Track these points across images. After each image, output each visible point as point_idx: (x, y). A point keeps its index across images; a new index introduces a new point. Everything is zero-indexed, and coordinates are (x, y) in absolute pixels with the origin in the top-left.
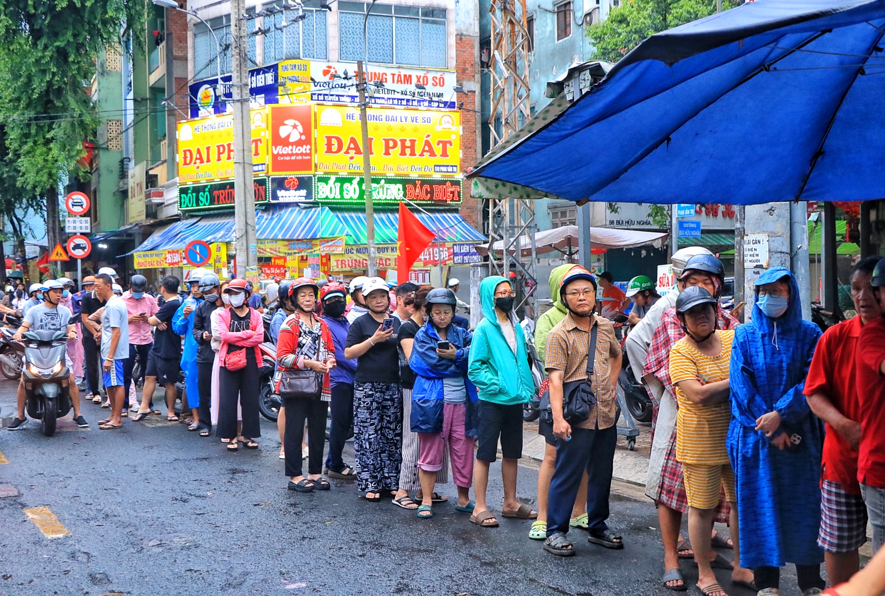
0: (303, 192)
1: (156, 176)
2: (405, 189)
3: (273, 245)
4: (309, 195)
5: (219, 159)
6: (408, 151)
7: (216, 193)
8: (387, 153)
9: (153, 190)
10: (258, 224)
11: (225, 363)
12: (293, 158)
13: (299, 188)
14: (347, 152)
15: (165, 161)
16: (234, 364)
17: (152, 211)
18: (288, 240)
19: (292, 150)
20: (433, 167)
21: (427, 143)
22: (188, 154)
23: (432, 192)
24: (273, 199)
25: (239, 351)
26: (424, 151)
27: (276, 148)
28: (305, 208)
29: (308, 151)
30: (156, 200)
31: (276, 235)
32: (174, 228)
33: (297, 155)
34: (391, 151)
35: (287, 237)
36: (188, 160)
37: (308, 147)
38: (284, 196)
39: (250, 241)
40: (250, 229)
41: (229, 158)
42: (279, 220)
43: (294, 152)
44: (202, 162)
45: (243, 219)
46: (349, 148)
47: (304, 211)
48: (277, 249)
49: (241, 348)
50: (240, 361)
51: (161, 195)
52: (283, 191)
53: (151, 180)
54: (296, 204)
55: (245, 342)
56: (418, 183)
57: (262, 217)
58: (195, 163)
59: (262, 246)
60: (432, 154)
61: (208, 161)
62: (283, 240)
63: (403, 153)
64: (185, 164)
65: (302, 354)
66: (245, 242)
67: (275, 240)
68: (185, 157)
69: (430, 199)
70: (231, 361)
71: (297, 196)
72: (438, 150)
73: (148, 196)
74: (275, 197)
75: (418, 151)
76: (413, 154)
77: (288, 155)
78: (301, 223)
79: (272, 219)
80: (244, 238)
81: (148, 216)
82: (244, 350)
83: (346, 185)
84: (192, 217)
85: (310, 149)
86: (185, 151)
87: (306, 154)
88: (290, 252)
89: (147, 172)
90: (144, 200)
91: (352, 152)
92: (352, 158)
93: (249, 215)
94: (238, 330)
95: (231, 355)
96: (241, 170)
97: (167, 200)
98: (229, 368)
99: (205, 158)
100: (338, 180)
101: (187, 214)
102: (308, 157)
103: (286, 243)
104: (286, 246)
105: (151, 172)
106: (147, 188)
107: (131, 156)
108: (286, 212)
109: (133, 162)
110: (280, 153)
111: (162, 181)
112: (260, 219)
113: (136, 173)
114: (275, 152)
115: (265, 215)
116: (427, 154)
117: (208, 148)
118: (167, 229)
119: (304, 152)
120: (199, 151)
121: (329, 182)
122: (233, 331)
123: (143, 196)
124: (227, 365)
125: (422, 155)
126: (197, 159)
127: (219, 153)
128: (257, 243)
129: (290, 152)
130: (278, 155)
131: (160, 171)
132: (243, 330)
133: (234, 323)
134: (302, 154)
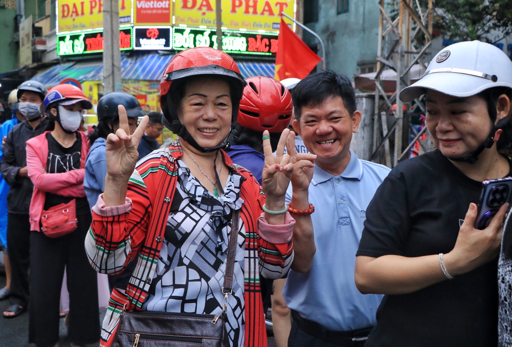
0: (163, 41)
1: (40, 28)
2: (247, 42)
3: (136, 85)
4: (167, 44)
5: (91, 13)
6: (251, 10)
7: (88, 41)
8: (234, 11)
9: (37, 39)
10: (123, 66)
11: (41, 225)
12: (154, 12)
13: (159, 38)
14: (200, 9)
15: (49, 16)
16: (56, 227)
17: (37, 56)
18: (149, 81)
19: (153, 5)
20: (271, 25)
21: (267, 4)
22: (66, 8)
23: (270, 46)
24: (137, 46)
25: (64, 205)
26: (264, 10)
27: (140, 2)
28: (164, 55)
29: (167, 6)
30: (40, 47)
31: (139, 76)
32: (54, 70)
33: (157, 9)
34: (237, 9)
35: (148, 78)
36: (66, 14)
37: (167, 2)
38: (146, 44)
39: (115, 80)
40: (116, 70)
41: (100, 11)
42: (141, 64)
43: (155, 6)
44: (77, 14)
45: (110, 61)
46: (202, 5)
47: (162, 58)
48: (139, 89)
49: (67, 199)
50: (66, 221)
51: (44, 43)
52: (145, 39)
53: (37, 31)
54: (156, 52)
55: (75, 190)
56: (259, 38)
57: (127, 62)
58: (72, 16)
59: (125, 85)
60: (271, 13)
61: (83, 14)
62: (145, 80)
63: (247, 12)
64: (64, 16)
65: (181, 263)
66: (111, 81)
67: (137, 80)
68: (63, 11)
69: (269, 51)
70: (51, 221)
71: (158, 44)
72: (276, 10)
73: (34, 44)
74: (138, 44)
75: (260, 9)
76: (255, 12)
77: (150, 9)
78: (160, 67)
79: (135, 63)
80: (111, 77)
81: (34, 61)
82: (72, 203)
83: (199, 37)
84: (69, 61)
85: (169, 5)
86: (63, 6)
87: (165, 9)
88: (150, 91)
89: (33, 25)
90: (31, 48)
91: (204, 9)
92: (204, 14)
93: (115, 58)
94: (61, 170)
95: (50, 212)
96: (109, 18)
97: (50, 47)
98: (49, 232)
99: (80, 11)
100: (192, 32)
101: (65, 59)
102: (167, 11)
103: (147, 83)
104: (147, 86)
105: (37, 25)
106: (33, 37)
107: (23, 13)
108: (147, 58)
109: (24, 17)
110: (143, 7)
111: (46, 31)
112: (125, 63)
113: (25, 25)
114: (139, 6)
115: (130, 60)
116: (266, 13)
117: (82, 3)
118: (48, 71)
119: (164, 7)
120: (75, 6)
121: (184, 33)
122: (52, 172)
123: (30, 44)
124: (44, 229)
125: (262, 14)
126: (73, 12)
127: (92, 7)
128: (122, 83)
129: (152, 7)
130: (142, 8)
131: (44, 24)
132: (71, 169)
133: (54, 158)
134: (162, 8)
